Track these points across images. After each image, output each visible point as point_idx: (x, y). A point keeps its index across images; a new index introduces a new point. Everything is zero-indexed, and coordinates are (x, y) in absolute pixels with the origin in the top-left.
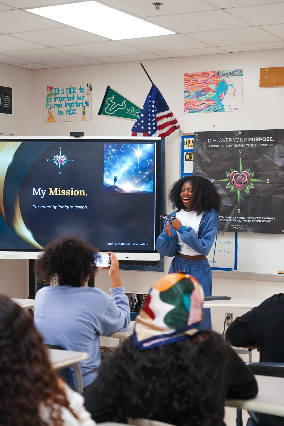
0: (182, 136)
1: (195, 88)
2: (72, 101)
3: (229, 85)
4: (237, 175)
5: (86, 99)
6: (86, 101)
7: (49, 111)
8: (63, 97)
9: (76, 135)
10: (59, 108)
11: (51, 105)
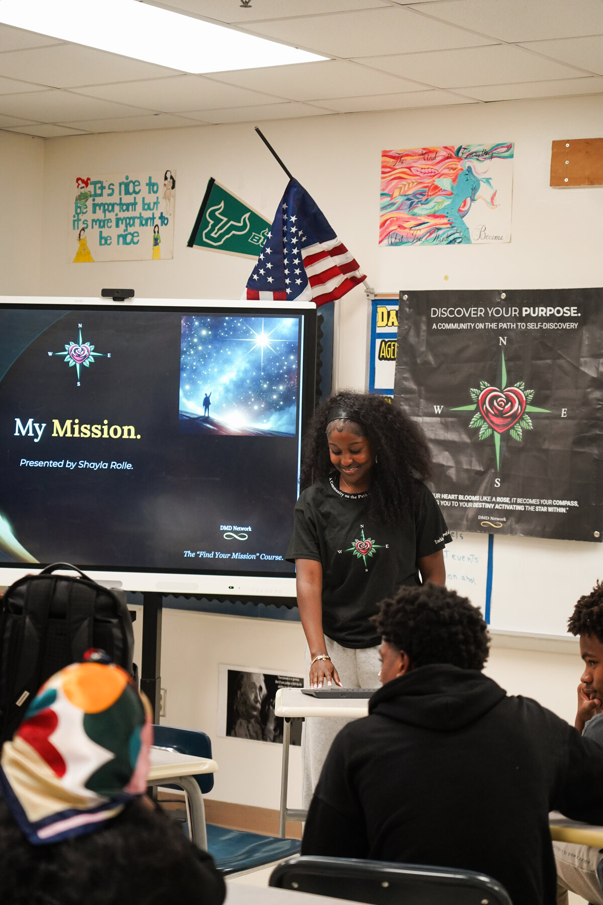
0: (372, 301)
1: (405, 185)
2: (130, 214)
3: (483, 181)
4: (496, 397)
5: (162, 208)
6: (162, 214)
7: (80, 235)
8: (110, 204)
9: (116, 295)
10: (103, 230)
11: (85, 222)
